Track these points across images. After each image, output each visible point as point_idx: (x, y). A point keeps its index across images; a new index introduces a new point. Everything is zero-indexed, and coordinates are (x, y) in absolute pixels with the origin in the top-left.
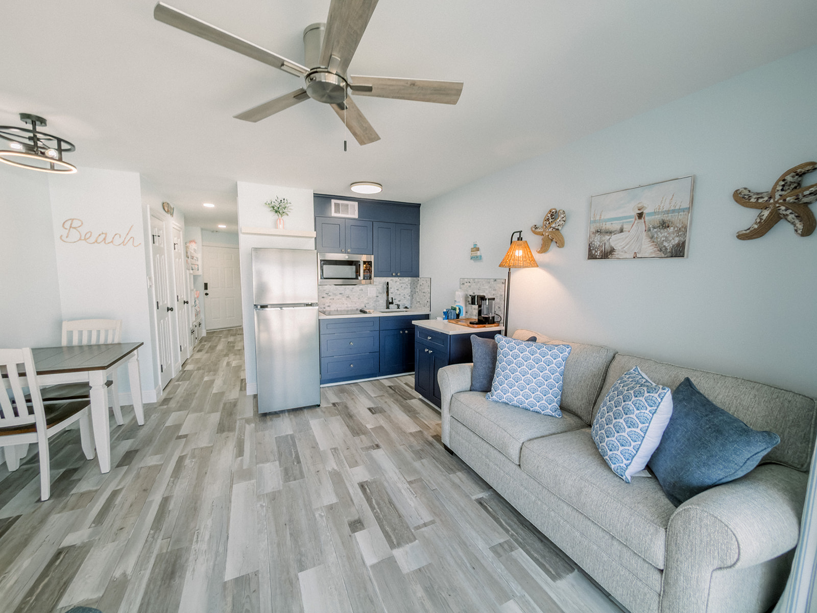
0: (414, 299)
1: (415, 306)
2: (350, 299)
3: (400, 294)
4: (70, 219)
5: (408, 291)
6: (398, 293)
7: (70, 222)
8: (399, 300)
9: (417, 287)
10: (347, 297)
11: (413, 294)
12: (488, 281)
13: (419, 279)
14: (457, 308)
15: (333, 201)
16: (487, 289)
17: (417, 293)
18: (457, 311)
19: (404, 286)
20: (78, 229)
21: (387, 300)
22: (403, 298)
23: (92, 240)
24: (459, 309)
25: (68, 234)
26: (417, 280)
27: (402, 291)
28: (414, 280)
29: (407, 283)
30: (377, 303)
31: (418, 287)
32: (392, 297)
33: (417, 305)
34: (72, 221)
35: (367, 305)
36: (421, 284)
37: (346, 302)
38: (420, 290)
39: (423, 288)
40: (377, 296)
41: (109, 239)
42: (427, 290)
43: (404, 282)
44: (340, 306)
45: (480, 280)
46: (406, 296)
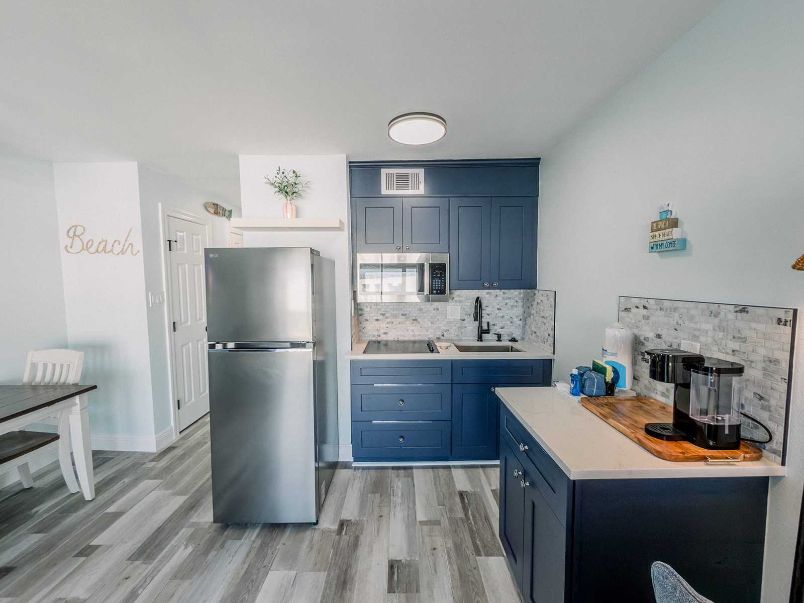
0: (527, 327)
1: (529, 338)
2: (419, 322)
3: (503, 317)
4: (73, 226)
5: (519, 311)
6: (501, 315)
7: (73, 229)
8: (501, 325)
9: (532, 305)
10: (414, 320)
11: (526, 316)
12: (713, 309)
13: (536, 292)
14: (609, 369)
15: (384, 171)
16: (706, 332)
17: (532, 317)
18: (610, 376)
19: (511, 303)
20: (81, 237)
21: (480, 326)
22: (509, 322)
23: (93, 250)
24: (615, 371)
25: (72, 244)
26: (532, 294)
27: (507, 312)
28: (528, 293)
29: (517, 299)
30: (463, 330)
31: (534, 306)
32: (488, 320)
33: (531, 337)
34: (75, 229)
35: (445, 333)
36: (539, 301)
37: (413, 328)
38: (537, 312)
39: (542, 308)
40: (463, 320)
41: (109, 248)
42: (549, 313)
43: (512, 296)
44: (402, 333)
45: (680, 304)
46: (515, 320)
